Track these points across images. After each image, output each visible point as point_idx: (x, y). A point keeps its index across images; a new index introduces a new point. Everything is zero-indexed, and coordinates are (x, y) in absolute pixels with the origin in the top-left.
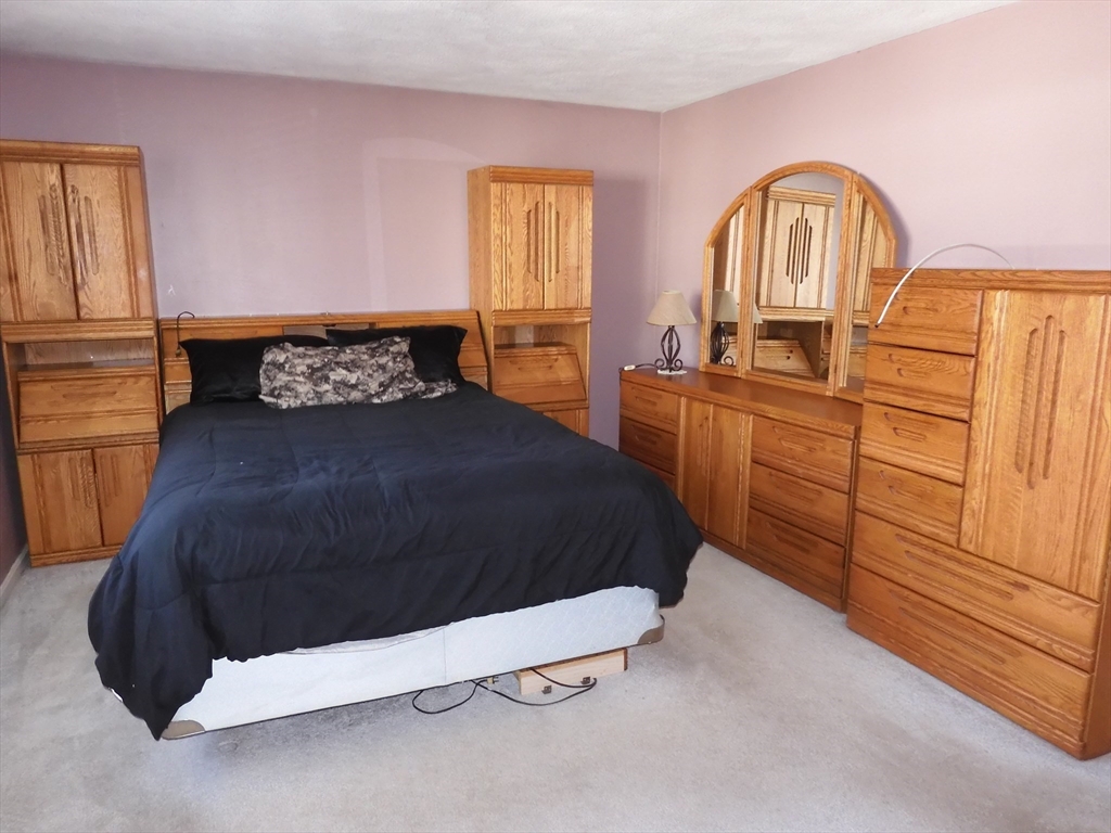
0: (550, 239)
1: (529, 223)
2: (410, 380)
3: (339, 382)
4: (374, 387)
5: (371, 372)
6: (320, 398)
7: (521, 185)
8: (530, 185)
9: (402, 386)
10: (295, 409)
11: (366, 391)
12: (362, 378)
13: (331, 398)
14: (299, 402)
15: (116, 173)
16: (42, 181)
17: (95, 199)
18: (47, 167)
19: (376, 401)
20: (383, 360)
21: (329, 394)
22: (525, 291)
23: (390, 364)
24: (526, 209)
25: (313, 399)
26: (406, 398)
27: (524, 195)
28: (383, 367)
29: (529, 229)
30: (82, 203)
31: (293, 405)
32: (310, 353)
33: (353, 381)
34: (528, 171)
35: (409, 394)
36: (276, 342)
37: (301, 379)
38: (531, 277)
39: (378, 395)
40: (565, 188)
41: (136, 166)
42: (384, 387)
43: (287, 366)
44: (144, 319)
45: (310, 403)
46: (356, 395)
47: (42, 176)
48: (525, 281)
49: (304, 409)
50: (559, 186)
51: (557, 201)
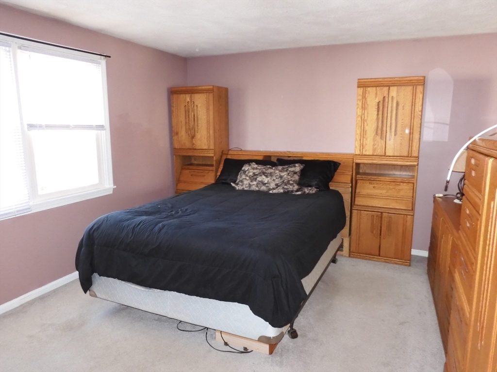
0: (391, 117)
1: (378, 108)
2: (291, 184)
3: (260, 181)
4: (272, 185)
5: (275, 178)
6: (250, 187)
7: (374, 88)
8: (380, 88)
9: (285, 187)
10: (241, 190)
11: (268, 187)
12: (270, 181)
13: (254, 188)
14: (242, 188)
15: (206, 96)
16: (185, 100)
17: (199, 105)
18: (187, 95)
19: (271, 192)
20: (282, 174)
21: (254, 186)
22: (374, 145)
23: (285, 176)
24: (377, 100)
25: (247, 187)
26: (285, 193)
27: (376, 94)
28: (281, 177)
29: (378, 111)
30: (195, 107)
31: (240, 189)
32: (259, 168)
33: (266, 182)
34: (380, 80)
35: (286, 191)
36: (249, 162)
37: (248, 178)
38: (378, 138)
39: (274, 189)
40: (403, 88)
41: (211, 92)
42: (277, 186)
43: (247, 172)
44: (211, 150)
45: (246, 189)
46: (263, 188)
47: (186, 99)
48: (374, 140)
49: (243, 191)
50: (399, 87)
51: (398, 96)
